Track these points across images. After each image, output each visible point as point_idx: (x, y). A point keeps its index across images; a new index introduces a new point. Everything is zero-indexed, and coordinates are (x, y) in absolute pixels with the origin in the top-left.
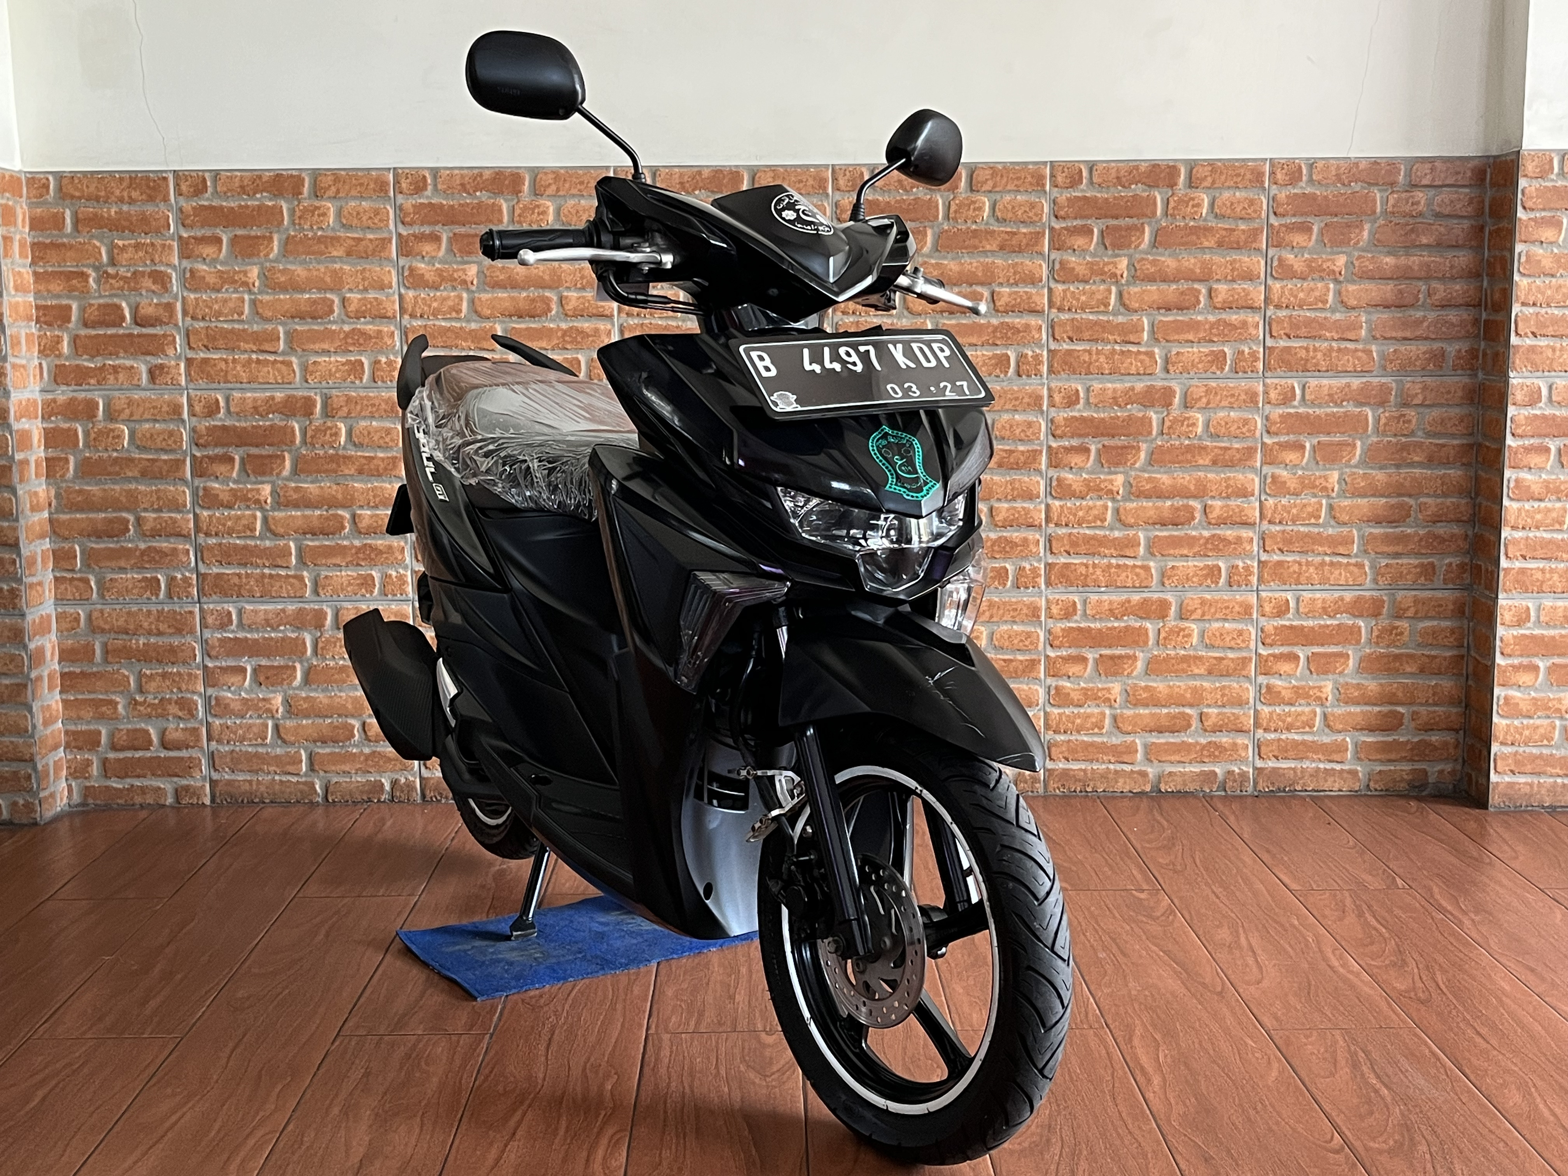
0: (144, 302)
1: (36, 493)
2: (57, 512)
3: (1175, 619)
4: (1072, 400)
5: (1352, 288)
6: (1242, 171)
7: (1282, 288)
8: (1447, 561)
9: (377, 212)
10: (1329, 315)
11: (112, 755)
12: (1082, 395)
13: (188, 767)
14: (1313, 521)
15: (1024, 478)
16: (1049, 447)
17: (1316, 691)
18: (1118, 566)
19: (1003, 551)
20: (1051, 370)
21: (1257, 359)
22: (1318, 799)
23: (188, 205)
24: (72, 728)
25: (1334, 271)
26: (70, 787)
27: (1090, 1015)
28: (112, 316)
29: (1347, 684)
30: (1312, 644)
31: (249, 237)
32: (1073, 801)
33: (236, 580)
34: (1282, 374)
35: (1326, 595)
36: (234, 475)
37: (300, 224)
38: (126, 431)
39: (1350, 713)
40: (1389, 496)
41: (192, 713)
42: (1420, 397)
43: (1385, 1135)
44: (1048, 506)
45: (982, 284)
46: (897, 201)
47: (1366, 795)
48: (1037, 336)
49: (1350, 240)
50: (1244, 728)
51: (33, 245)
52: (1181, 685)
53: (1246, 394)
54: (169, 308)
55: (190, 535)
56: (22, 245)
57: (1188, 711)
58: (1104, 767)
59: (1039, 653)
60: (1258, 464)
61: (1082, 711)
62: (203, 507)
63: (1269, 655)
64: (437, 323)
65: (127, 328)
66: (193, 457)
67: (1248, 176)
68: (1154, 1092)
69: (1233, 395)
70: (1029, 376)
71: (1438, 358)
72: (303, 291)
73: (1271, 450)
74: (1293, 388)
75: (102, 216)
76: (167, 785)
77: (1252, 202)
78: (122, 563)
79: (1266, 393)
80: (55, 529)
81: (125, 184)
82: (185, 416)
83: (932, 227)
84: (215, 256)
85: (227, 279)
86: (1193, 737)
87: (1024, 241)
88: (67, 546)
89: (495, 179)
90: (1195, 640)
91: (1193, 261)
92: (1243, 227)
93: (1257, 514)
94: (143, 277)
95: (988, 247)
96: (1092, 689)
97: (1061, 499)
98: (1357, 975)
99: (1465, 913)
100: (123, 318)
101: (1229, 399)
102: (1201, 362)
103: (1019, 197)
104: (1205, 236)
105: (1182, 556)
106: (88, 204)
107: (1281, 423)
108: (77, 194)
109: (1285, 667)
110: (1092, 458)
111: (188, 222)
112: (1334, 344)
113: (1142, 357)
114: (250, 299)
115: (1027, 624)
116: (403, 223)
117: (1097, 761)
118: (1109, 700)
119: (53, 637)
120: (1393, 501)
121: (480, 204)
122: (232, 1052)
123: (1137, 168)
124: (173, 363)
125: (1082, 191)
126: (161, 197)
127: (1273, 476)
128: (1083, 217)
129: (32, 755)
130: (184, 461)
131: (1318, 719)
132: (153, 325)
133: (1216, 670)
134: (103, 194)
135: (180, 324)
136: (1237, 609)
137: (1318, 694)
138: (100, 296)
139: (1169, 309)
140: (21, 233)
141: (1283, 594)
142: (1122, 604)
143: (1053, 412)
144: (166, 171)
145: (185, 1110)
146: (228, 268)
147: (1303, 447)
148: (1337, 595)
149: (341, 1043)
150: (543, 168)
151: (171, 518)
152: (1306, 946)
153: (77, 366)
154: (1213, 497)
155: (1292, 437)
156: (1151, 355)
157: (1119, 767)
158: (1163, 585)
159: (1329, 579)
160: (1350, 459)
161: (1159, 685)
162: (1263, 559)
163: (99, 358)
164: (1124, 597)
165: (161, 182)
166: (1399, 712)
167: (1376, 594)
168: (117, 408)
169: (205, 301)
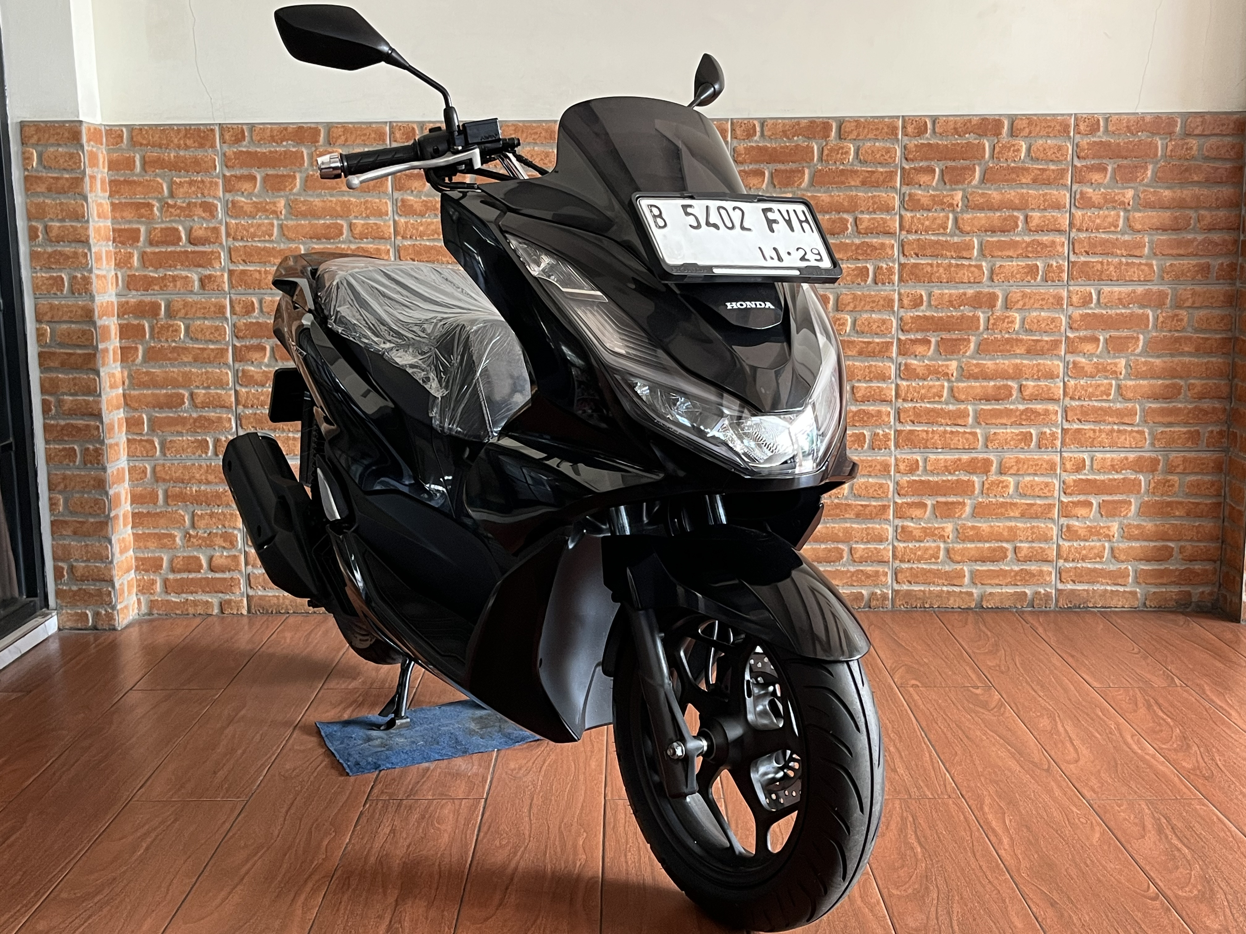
0: (196, 226)
1: (113, 375)
2: (129, 389)
3: (996, 474)
4: (917, 302)
5: (1138, 215)
6: (1053, 124)
7: (1083, 215)
8: (1210, 429)
10: (1119, 236)
11: (171, 576)
12: (925, 298)
13: (229, 586)
14: (1105, 397)
15: (878, 364)
16: (899, 340)
17: (1105, 530)
18: (952, 432)
19: (861, 420)
20: (901, 279)
21: (1063, 271)
22: (1106, 614)
23: (230, 150)
24: (142, 555)
25: (1123, 202)
26: (139, 600)
27: (948, 787)
28: (171, 237)
29: (1130, 524)
30: (1102, 494)
31: (277, 176)
32: (915, 615)
34: (1083, 283)
35: (1114, 455)
36: (266, 360)
38: (183, 327)
39: (1132, 547)
40: (1164, 378)
41: (233, 544)
42: (1190, 301)
43: (1190, 886)
44: (897, 386)
45: (847, 211)
46: (781, 147)
47: (1143, 611)
48: (890, 253)
49: (1137, 177)
50: (1049, 559)
51: (111, 182)
52: (1000, 525)
53: (1054, 297)
54: (216, 230)
55: (231, 407)
56: (103, 182)
57: (1005, 545)
58: (939, 588)
59: (889, 501)
60: (1063, 353)
61: (922, 545)
62: (241, 385)
63: (1069, 502)
64: (423, 243)
65: (183, 246)
66: (234, 346)
67: (1058, 128)
68: (1005, 850)
69: (1043, 299)
70: (883, 284)
71: (1205, 270)
72: (319, 218)
73: (1073, 342)
74: (1091, 293)
75: (164, 159)
76: (214, 600)
77: (1060, 148)
78: (180, 430)
79: (1069, 297)
80: (128, 402)
81: (181, 135)
82: (228, 314)
83: (809, 167)
84: (251, 190)
85: (260, 208)
86: (1009, 566)
87: (881, 179)
88: (136, 415)
90: (1011, 490)
91: (1013, 194)
92: (1052, 167)
93: (1061, 392)
94: (196, 206)
95: (853, 183)
96: (930, 528)
97: (907, 380)
98: (1153, 756)
99: (1231, 707)
100: (180, 239)
101: (1041, 302)
102: (1018, 273)
103: (877, 144)
104: (1023, 175)
105: (1002, 424)
106: (153, 150)
107: (1081, 321)
108: (145, 142)
109: (1081, 511)
110: (932, 348)
111: (230, 163)
112: (1124, 260)
113: (973, 269)
114: (278, 224)
115: (880, 477)
117: (934, 583)
118: (944, 536)
119: (126, 484)
120: (1167, 382)
122: (287, 812)
123: (970, 121)
124: (218, 273)
125: (927, 139)
126: (209, 144)
127: (1074, 363)
128: (927, 159)
129: (112, 576)
130: (227, 350)
131: (1106, 551)
132: (203, 245)
133: (1027, 514)
134: (165, 142)
135: (224, 243)
136: (1045, 465)
137: (1107, 532)
138: (162, 222)
139: (994, 232)
140: (102, 172)
141: (1081, 455)
142: (955, 462)
143: (902, 313)
144: (213, 124)
145: (256, 858)
146: (261, 200)
147: (1099, 340)
148: (1123, 455)
149: (370, 806)
151: (217, 394)
152: (1111, 733)
153: (145, 276)
154: (1027, 379)
155: (1088, 333)
156: (979, 267)
157: (951, 589)
158: (987, 447)
159: (1117, 443)
160: (1135, 349)
161: (984, 525)
162: (1065, 427)
163: (161, 270)
164: (957, 456)
165: (209, 133)
166: (1170, 547)
167: (1153, 455)
168: (175, 308)
169: (243, 225)
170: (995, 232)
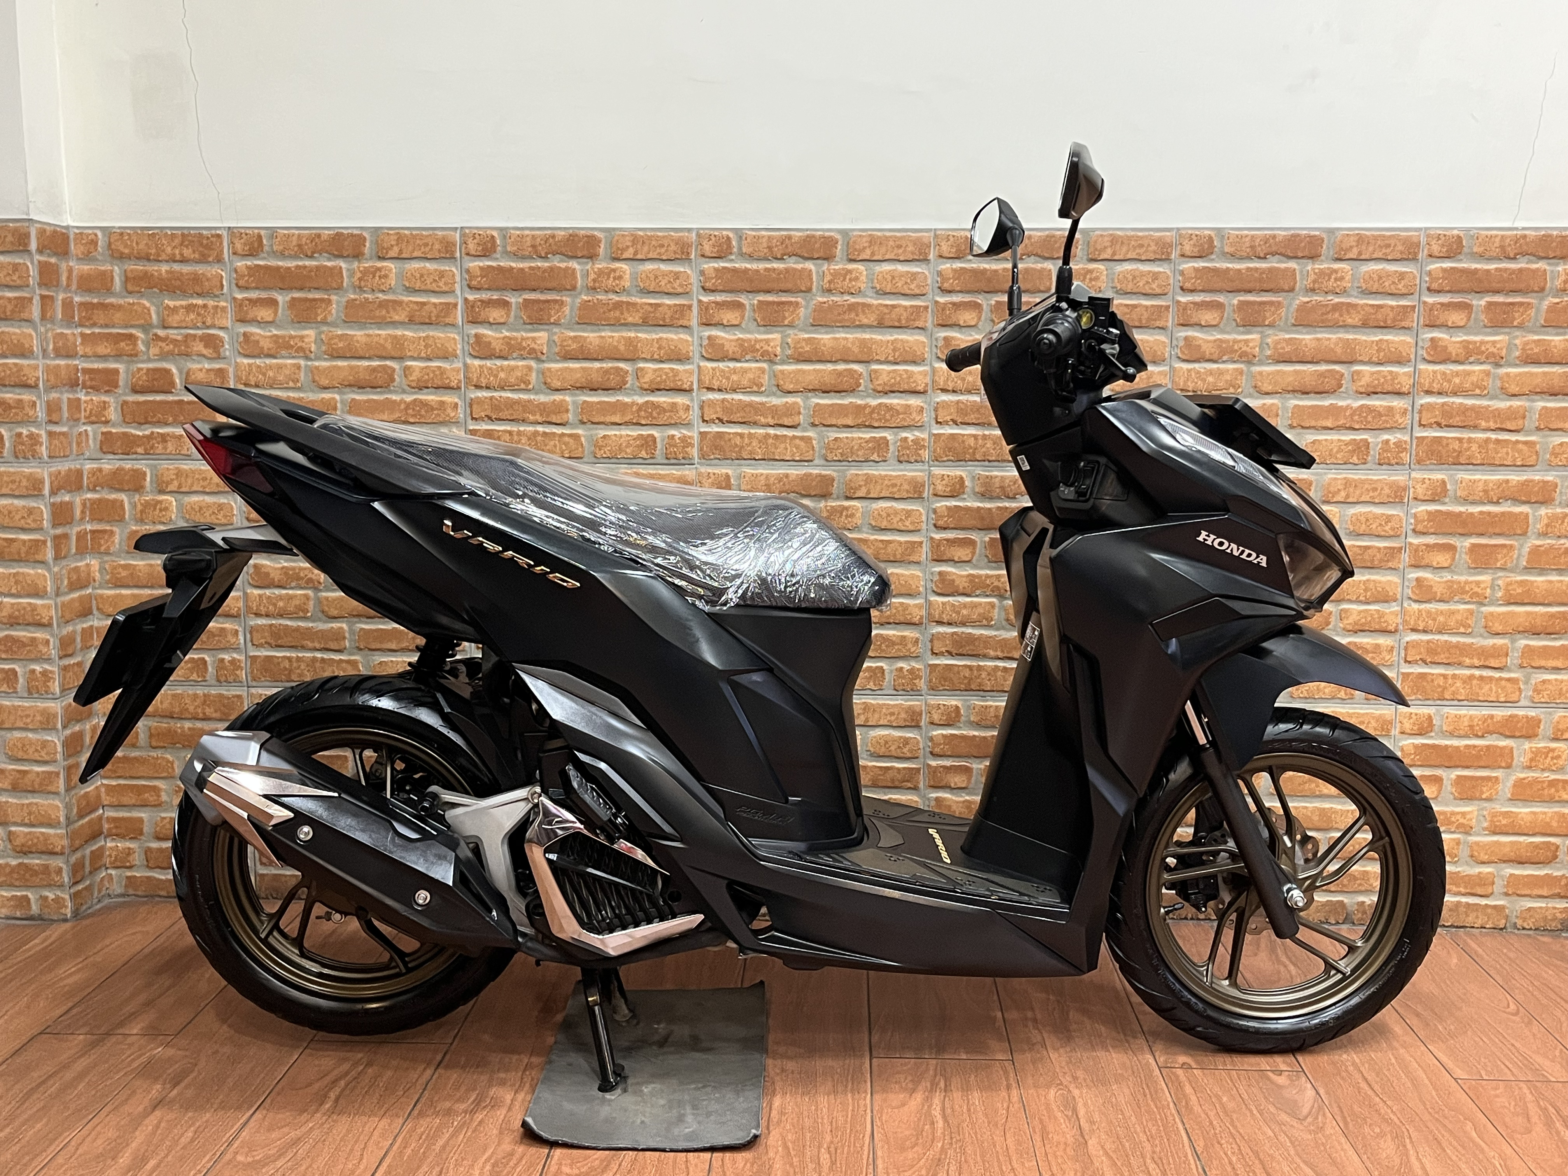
0: (195, 367)
1: (76, 569)
2: (102, 587)
5: (1514, 372)
6: (1392, 242)
7: (1434, 372)
9: (442, 274)
10: (1487, 402)
11: (155, 845)
14: (1462, 630)
17: (1458, 817)
21: (1403, 450)
22: (1458, 937)
23: (242, 265)
24: (114, 815)
25: (1493, 354)
26: (110, 876)
28: (161, 381)
29: (1495, 811)
30: (1457, 767)
31: (306, 300)
33: (287, 664)
34: (1432, 467)
35: (1473, 712)
37: (360, 287)
38: (175, 504)
39: (1497, 842)
40: (1549, 605)
49: (1515, 319)
51: (81, 304)
53: (1390, 487)
54: (221, 373)
56: (67, 304)
60: (1401, 567)
65: (176, 394)
67: (1399, 247)
72: (362, 358)
73: (1417, 550)
74: (1444, 482)
75: (152, 275)
77: (1402, 276)
79: (1412, 487)
81: (177, 241)
84: (271, 319)
85: (282, 344)
87: (1146, 315)
89: (568, 240)
91: (1334, 340)
92: (1391, 303)
93: (1399, 621)
94: (195, 340)
100: (172, 384)
101: (1371, 494)
102: (1340, 450)
103: (1140, 267)
104: (1348, 312)
106: (138, 262)
107: (1429, 521)
108: (126, 251)
111: (241, 283)
112: (1493, 436)
114: (306, 366)
116: (469, 287)
120: (1553, 610)
121: (551, 269)
125: (1213, 261)
126: (214, 256)
127: (1418, 580)
128: (1213, 291)
129: (63, 847)
131: (1461, 848)
134: (153, 251)
137: (1462, 821)
138: (149, 360)
139: (1305, 393)
140: (66, 291)
141: (1425, 710)
144: (219, 228)
146: (283, 332)
147: (1453, 548)
148: (1486, 712)
150: (621, 229)
153: (125, 434)
154: (1349, 601)
155: (1440, 539)
159: (1478, 695)
160: (1505, 564)
162: (1403, 671)
163: (147, 426)
165: (214, 239)
166: (1553, 844)
167: (1532, 713)
168: (165, 479)
169: (259, 367)
170: (1307, 393)
